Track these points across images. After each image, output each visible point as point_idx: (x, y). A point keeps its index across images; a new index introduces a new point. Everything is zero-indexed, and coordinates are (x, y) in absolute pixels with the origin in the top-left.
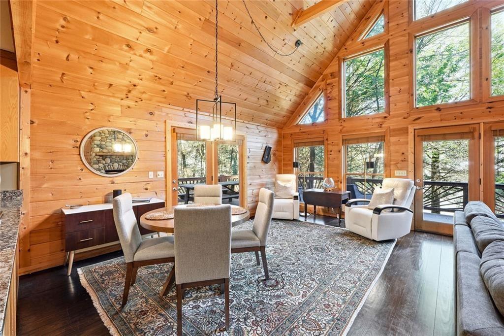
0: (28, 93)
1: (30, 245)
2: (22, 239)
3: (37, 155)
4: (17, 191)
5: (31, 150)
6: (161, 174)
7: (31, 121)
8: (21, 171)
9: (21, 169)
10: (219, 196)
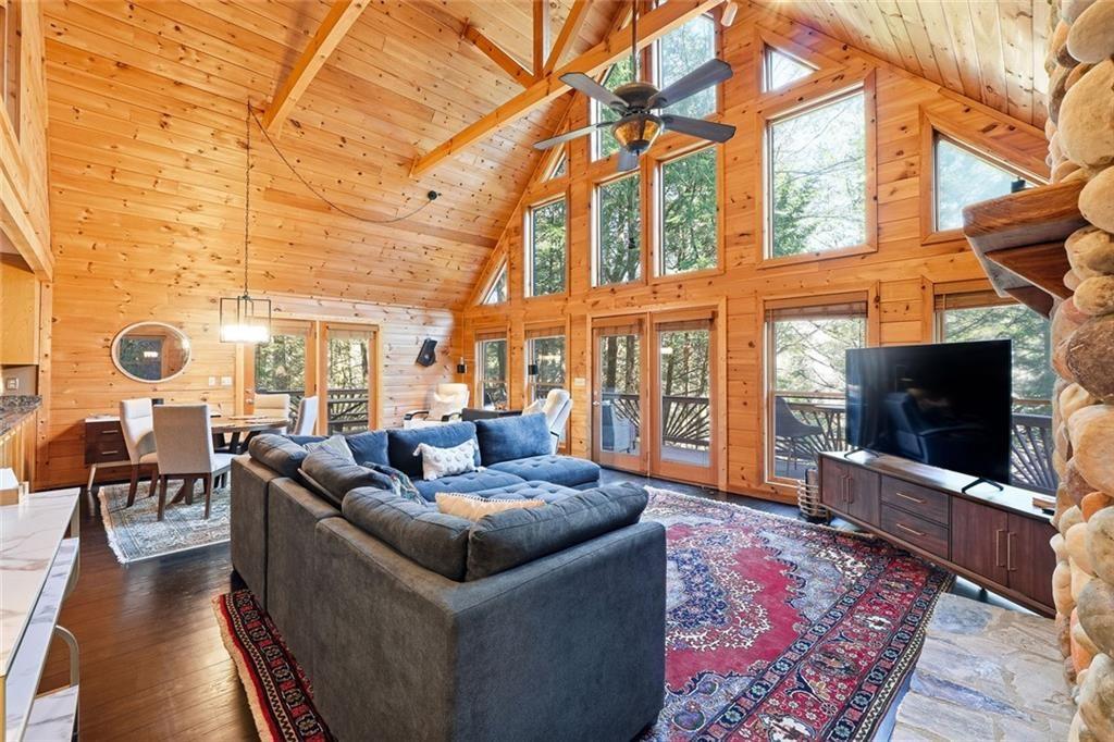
0: (50, 288)
1: (49, 457)
2: (39, 448)
3: (60, 356)
4: (36, 398)
5: (53, 350)
6: (227, 381)
7: (53, 319)
8: (41, 374)
10: (283, 408)
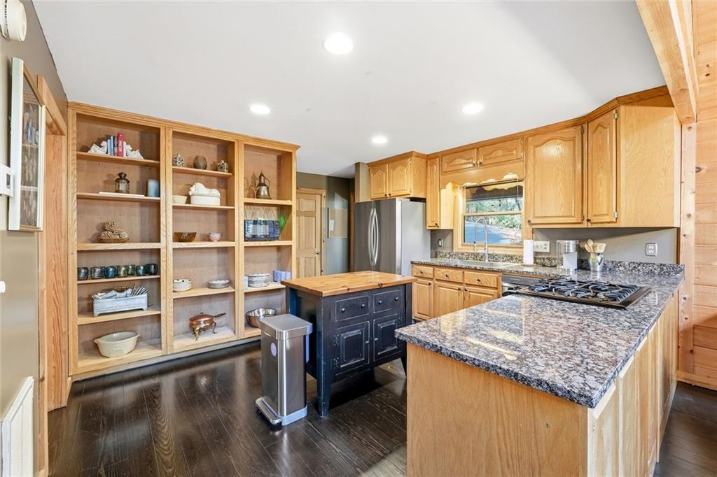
0: (692, 130)
1: (694, 345)
2: (682, 332)
3: (706, 216)
4: (677, 267)
5: (697, 209)
7: (697, 168)
8: (682, 239)
9: (682, 236)
